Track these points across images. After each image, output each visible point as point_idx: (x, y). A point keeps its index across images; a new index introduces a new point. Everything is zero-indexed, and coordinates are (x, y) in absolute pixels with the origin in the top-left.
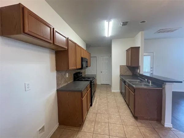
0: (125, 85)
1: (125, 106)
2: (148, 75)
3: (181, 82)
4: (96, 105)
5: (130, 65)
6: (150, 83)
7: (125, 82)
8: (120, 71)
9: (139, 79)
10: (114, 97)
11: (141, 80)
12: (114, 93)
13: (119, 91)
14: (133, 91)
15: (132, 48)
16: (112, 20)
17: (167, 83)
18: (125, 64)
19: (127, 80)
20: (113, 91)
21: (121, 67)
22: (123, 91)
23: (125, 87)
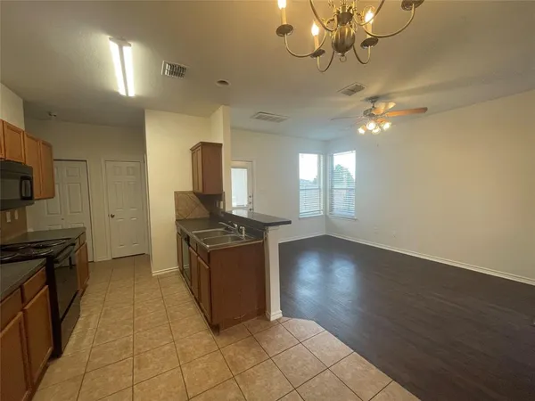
0: (189, 246)
1: (192, 308)
2: (244, 214)
3: (289, 222)
4: (85, 342)
5: (200, 190)
6: (244, 232)
7: (188, 239)
8: (177, 210)
9: (221, 226)
10: (159, 290)
11: (227, 228)
12: (160, 278)
13: (175, 268)
14: (207, 261)
15: (204, 145)
16: (132, 43)
17: (270, 228)
18: (191, 189)
19: (193, 234)
20: (155, 272)
21: (179, 196)
22: (186, 266)
23: (190, 253)
